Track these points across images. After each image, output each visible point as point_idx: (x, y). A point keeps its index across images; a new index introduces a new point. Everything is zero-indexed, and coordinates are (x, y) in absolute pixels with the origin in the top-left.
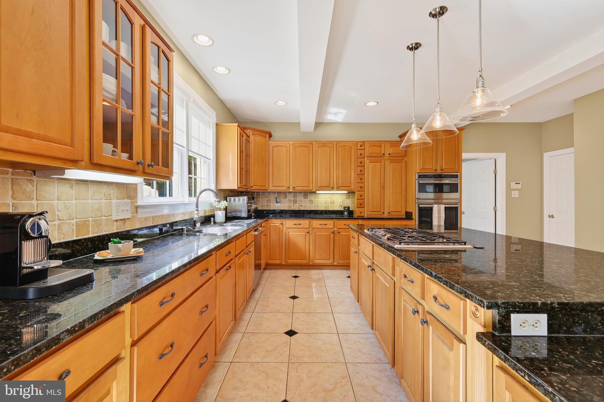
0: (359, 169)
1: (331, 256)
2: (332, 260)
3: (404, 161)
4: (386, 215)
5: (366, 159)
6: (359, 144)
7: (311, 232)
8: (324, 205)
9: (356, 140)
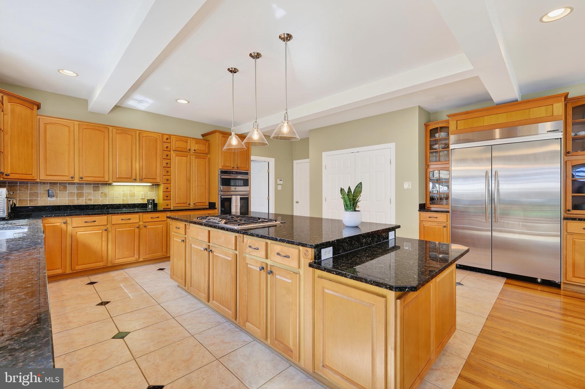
0: (165, 161)
1: (136, 252)
2: (136, 256)
3: (207, 158)
4: (192, 207)
5: (172, 152)
6: (165, 137)
7: (110, 229)
8: (122, 198)
9: (162, 133)
